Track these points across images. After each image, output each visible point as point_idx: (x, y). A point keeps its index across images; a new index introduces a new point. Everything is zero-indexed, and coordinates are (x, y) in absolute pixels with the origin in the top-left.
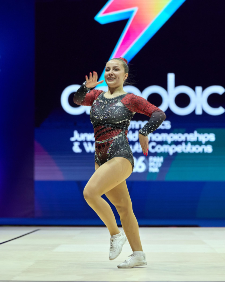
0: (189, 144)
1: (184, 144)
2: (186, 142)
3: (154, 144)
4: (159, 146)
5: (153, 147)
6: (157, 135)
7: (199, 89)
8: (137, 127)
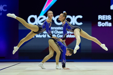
0: (71, 35)
1: (69, 35)
2: (70, 34)
3: (59, 35)
4: (60, 35)
5: (59, 36)
6: (60, 32)
7: (74, 16)
8: (53, 29)
